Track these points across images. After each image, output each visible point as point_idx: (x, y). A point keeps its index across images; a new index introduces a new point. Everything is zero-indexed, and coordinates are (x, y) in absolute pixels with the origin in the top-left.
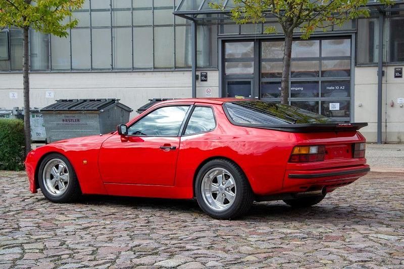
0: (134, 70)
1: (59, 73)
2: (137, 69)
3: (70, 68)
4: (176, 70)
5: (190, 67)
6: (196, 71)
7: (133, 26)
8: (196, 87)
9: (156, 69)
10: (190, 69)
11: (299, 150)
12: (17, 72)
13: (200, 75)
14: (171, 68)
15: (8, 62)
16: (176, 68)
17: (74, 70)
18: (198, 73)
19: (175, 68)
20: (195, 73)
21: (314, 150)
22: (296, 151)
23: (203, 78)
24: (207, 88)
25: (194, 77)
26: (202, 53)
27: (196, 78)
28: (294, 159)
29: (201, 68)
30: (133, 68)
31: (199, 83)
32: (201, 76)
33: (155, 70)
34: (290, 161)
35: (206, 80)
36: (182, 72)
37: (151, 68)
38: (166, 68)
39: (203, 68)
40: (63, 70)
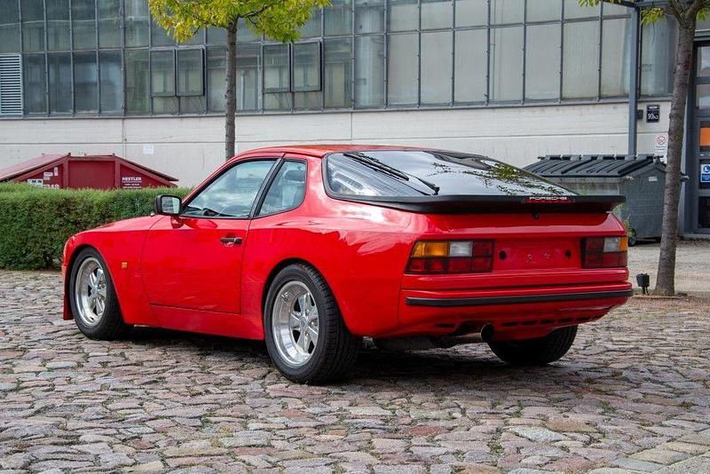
0: (525, 103)
1: (398, 111)
2: (532, 101)
3: (417, 102)
4: (601, 101)
5: (627, 96)
6: (637, 102)
7: (526, 24)
8: (635, 133)
9: (564, 101)
10: (627, 100)
11: (427, 249)
12: (334, 110)
13: (645, 110)
14: (591, 99)
15: (320, 95)
16: (602, 98)
17: (424, 105)
18: (643, 107)
19: (600, 97)
20: (636, 107)
21: (461, 250)
22: (420, 250)
23: (652, 116)
24: (657, 135)
25: (633, 114)
26: (653, 68)
27: (638, 115)
28: (417, 268)
29: (647, 96)
30: (524, 99)
31: (643, 126)
32: (649, 112)
33: (563, 103)
34: (407, 271)
35: (657, 121)
36: (613, 106)
37: (556, 100)
38: (582, 99)
39: (652, 96)
40: (405, 105)
